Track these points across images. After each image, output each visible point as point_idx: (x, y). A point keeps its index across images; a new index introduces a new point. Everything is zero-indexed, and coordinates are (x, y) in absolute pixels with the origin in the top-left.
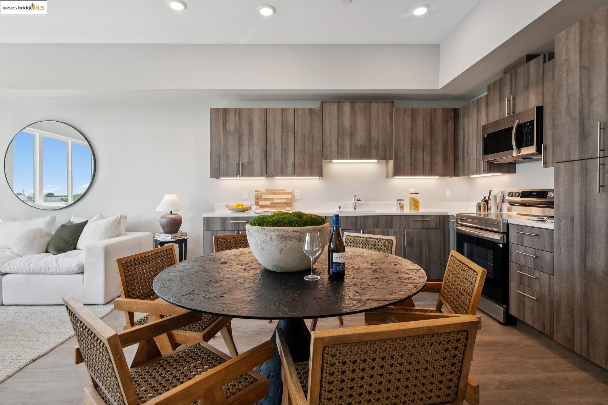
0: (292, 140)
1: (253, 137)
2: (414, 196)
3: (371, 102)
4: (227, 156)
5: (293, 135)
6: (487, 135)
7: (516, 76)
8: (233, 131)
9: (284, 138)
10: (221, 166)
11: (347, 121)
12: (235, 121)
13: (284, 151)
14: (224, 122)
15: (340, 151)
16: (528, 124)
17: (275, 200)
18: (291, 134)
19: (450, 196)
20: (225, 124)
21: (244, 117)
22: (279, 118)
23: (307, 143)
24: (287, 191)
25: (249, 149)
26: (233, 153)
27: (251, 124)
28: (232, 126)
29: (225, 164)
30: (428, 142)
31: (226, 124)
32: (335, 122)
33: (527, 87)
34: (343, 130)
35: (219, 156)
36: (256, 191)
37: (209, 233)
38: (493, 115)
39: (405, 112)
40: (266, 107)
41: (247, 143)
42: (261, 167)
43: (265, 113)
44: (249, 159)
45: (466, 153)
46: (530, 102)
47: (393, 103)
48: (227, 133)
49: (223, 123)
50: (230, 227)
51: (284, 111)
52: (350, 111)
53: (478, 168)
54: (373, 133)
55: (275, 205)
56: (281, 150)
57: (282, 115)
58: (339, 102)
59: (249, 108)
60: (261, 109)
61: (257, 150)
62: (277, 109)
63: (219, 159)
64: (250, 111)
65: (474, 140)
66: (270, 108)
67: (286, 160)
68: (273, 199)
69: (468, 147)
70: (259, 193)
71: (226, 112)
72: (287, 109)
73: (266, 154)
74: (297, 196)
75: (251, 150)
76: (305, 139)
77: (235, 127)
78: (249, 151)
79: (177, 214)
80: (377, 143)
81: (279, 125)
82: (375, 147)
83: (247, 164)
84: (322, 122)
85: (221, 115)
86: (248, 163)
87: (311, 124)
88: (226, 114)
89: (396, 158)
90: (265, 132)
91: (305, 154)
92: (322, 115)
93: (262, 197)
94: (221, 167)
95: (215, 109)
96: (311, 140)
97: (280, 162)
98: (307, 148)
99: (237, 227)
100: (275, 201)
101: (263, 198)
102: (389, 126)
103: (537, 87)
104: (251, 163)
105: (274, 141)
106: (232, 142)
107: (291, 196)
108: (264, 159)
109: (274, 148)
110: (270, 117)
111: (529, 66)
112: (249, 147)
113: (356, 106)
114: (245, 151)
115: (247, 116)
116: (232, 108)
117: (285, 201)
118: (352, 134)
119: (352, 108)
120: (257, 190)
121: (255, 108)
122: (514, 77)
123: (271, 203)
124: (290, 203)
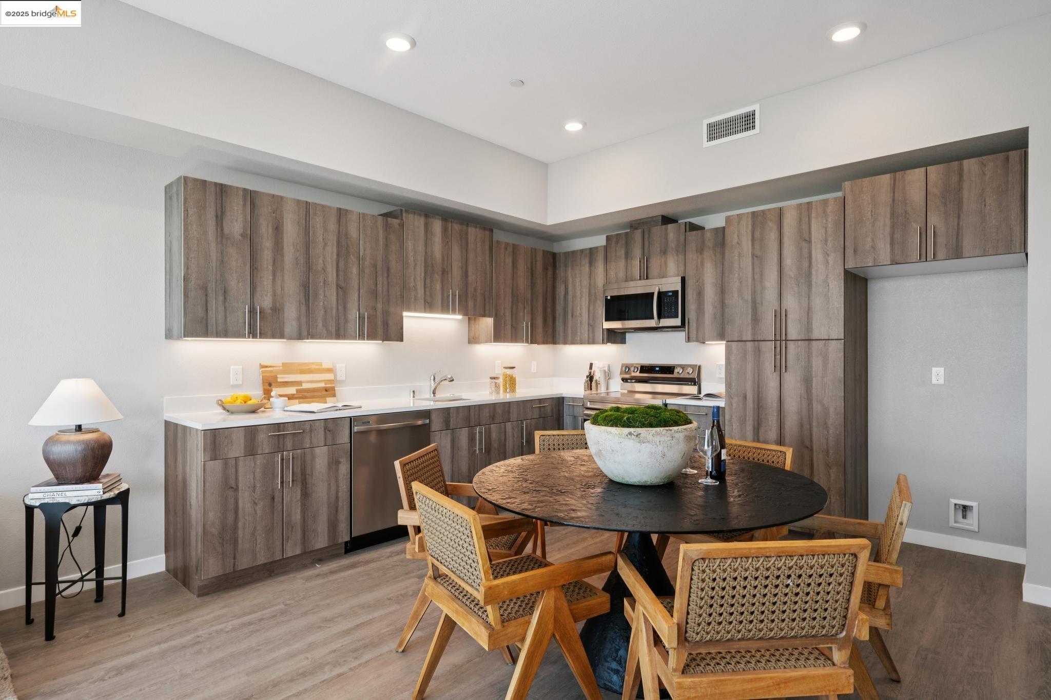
0: (355, 271)
1: (282, 256)
2: (509, 372)
3: (467, 225)
4: (225, 292)
5: (357, 263)
6: (611, 297)
7: (649, 236)
8: (240, 237)
9: (341, 264)
10: (210, 313)
11: (437, 250)
12: (245, 217)
13: (342, 290)
14: (219, 214)
15: (429, 299)
16: (671, 294)
17: (303, 384)
18: (353, 259)
19: (535, 371)
20: (220, 219)
21: (265, 212)
22: (332, 226)
23: (380, 280)
24: (325, 366)
25: (274, 279)
26: (238, 286)
27: (278, 229)
28: (236, 225)
29: (221, 309)
30: (529, 296)
31: (222, 219)
32: (421, 248)
33: (664, 252)
34: (432, 264)
35: (205, 289)
36: (262, 367)
37: (218, 464)
38: (616, 274)
39: (506, 249)
40: (310, 200)
41: (270, 268)
42: (299, 318)
43: (306, 212)
44: (274, 302)
45: (570, 315)
46: (668, 268)
47: (491, 231)
48: (224, 241)
49: (217, 216)
50: (265, 446)
51: (341, 214)
52: (442, 234)
53: (591, 335)
54: (470, 273)
55: (305, 394)
56: (337, 289)
57: (339, 221)
58: (426, 216)
59: (274, 195)
60: (298, 202)
61: (291, 285)
62: (330, 207)
63: (206, 295)
64: (277, 201)
65: (584, 299)
66: (315, 204)
67: (345, 308)
68: (299, 383)
69: (573, 307)
70: (271, 372)
71: (222, 193)
72: (347, 211)
73: (307, 293)
74: (341, 376)
75: (278, 282)
76: (376, 272)
77: (244, 228)
78: (274, 284)
79: (97, 431)
80: (475, 290)
81: (332, 239)
82: (473, 296)
83: (270, 311)
84: (402, 246)
85: (211, 199)
86: (271, 309)
87: (386, 246)
88: (224, 198)
89: (496, 315)
90: (307, 248)
91: (376, 298)
92: (402, 232)
93: (276, 378)
94: (212, 314)
95: (196, 180)
96: (385, 275)
97: (334, 311)
98: (380, 287)
99: (281, 445)
100: (305, 386)
101: (279, 380)
102: (488, 266)
103: (677, 255)
104: (277, 310)
105: (324, 270)
106: (237, 260)
107: (333, 375)
108: (304, 303)
109: (324, 283)
110: (317, 222)
111: (666, 230)
112: (274, 275)
113: (450, 228)
114: (265, 283)
115: (270, 211)
116: (237, 188)
117: (322, 385)
118: (444, 272)
119: (445, 230)
120: (264, 363)
121: (287, 198)
122: (646, 236)
123: (297, 391)
124: (333, 389)
